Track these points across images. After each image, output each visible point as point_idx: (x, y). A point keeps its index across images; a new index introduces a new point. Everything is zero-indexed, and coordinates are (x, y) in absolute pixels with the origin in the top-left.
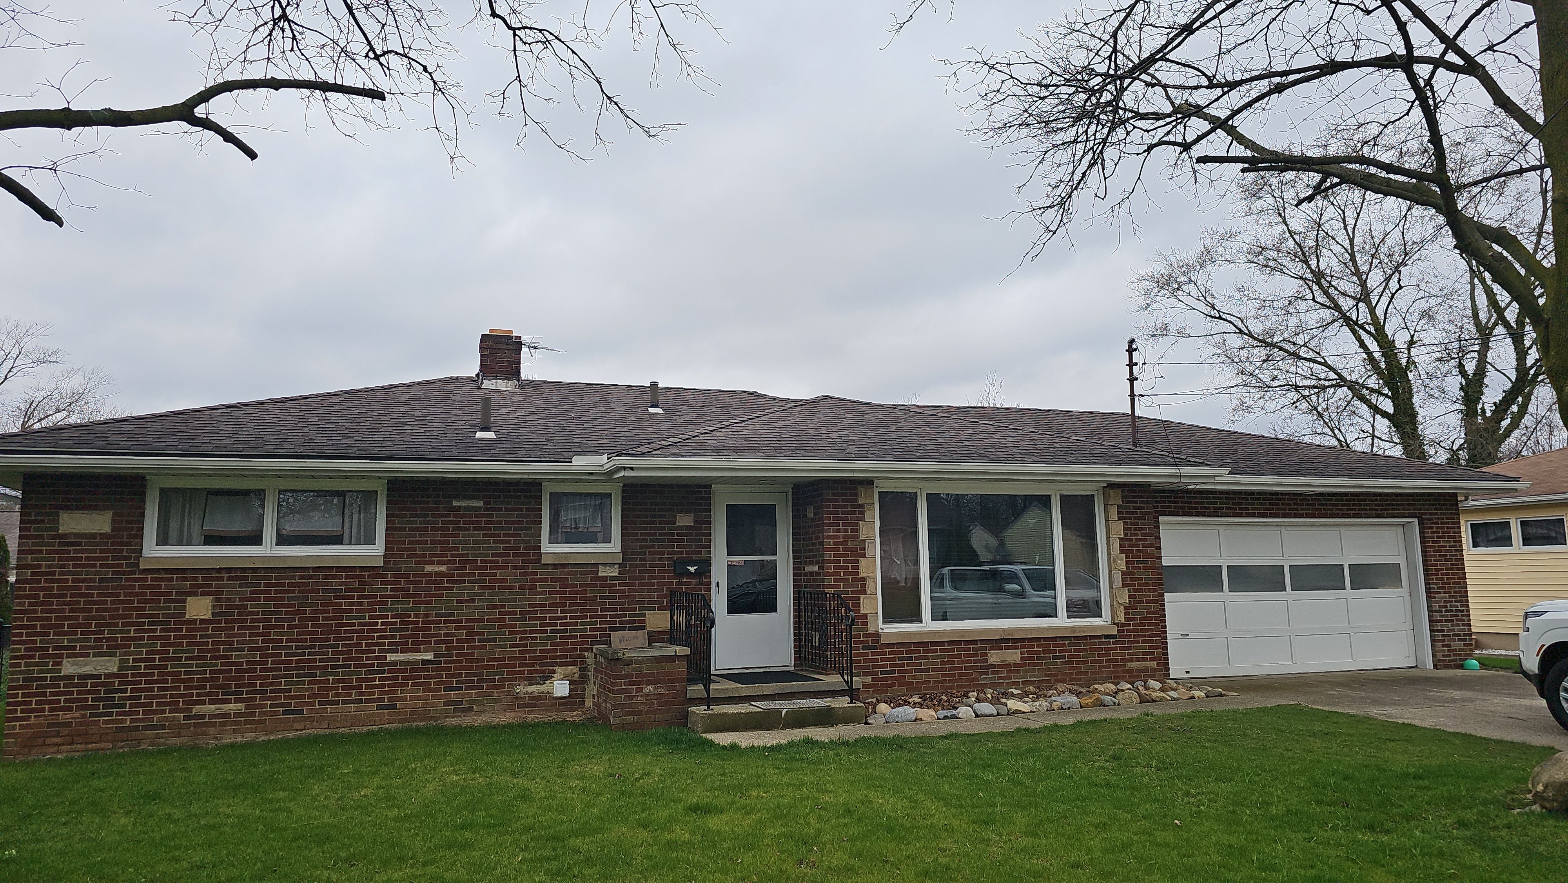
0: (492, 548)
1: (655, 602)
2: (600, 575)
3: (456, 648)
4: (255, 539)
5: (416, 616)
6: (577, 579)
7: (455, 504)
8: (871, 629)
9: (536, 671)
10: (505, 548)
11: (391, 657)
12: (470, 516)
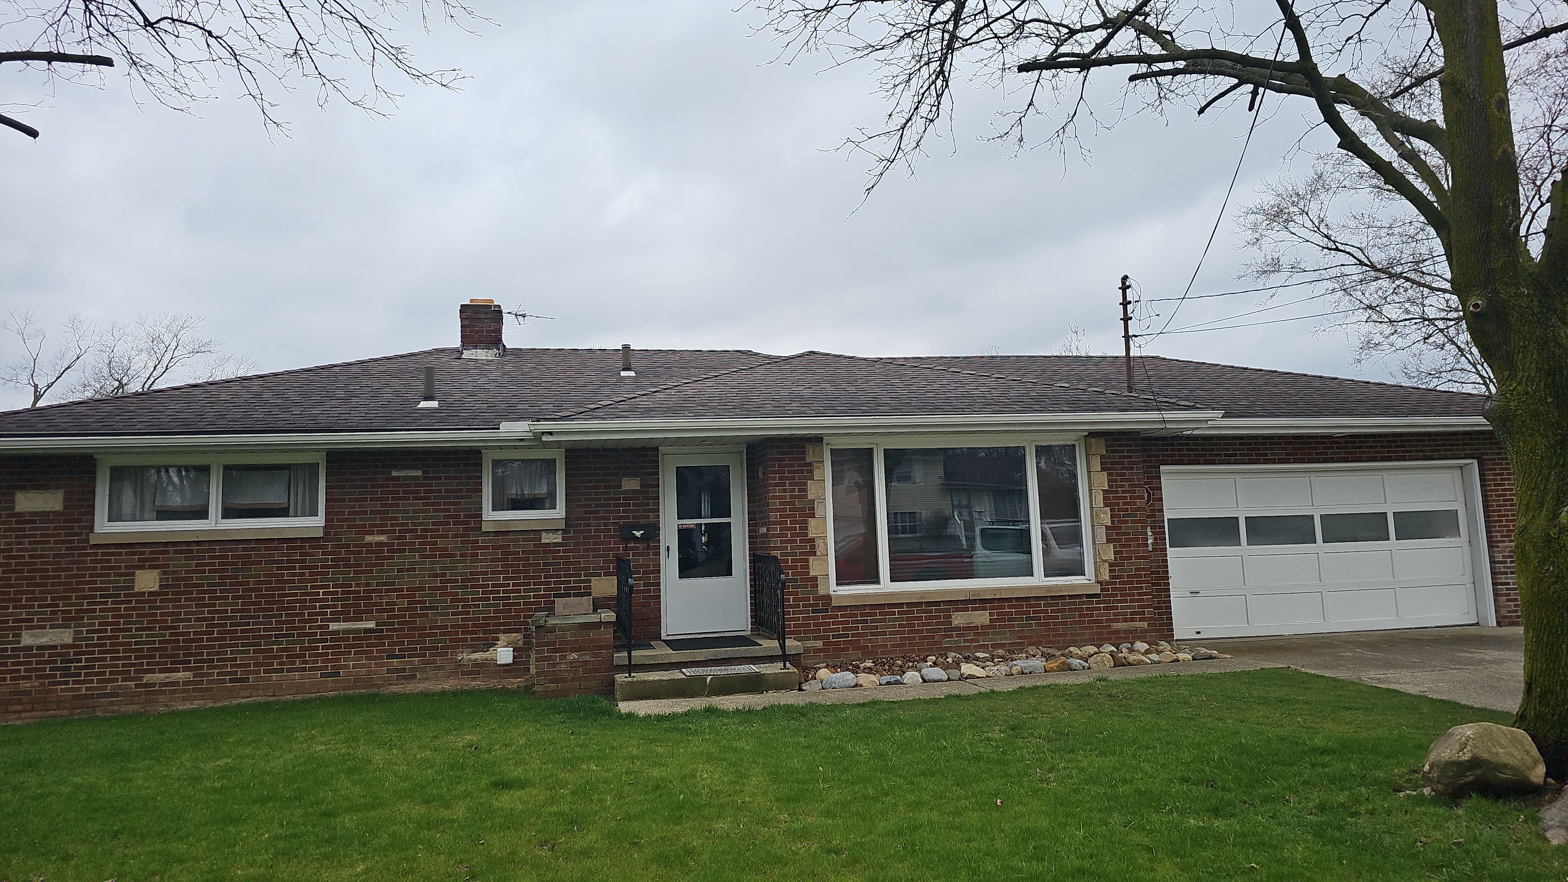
0: (431, 517)
1: (601, 568)
2: (543, 541)
3: (397, 617)
4: (202, 513)
5: (357, 585)
6: (519, 546)
7: (394, 474)
8: (822, 591)
9: (479, 639)
10: (445, 517)
11: (334, 626)
12: (409, 486)
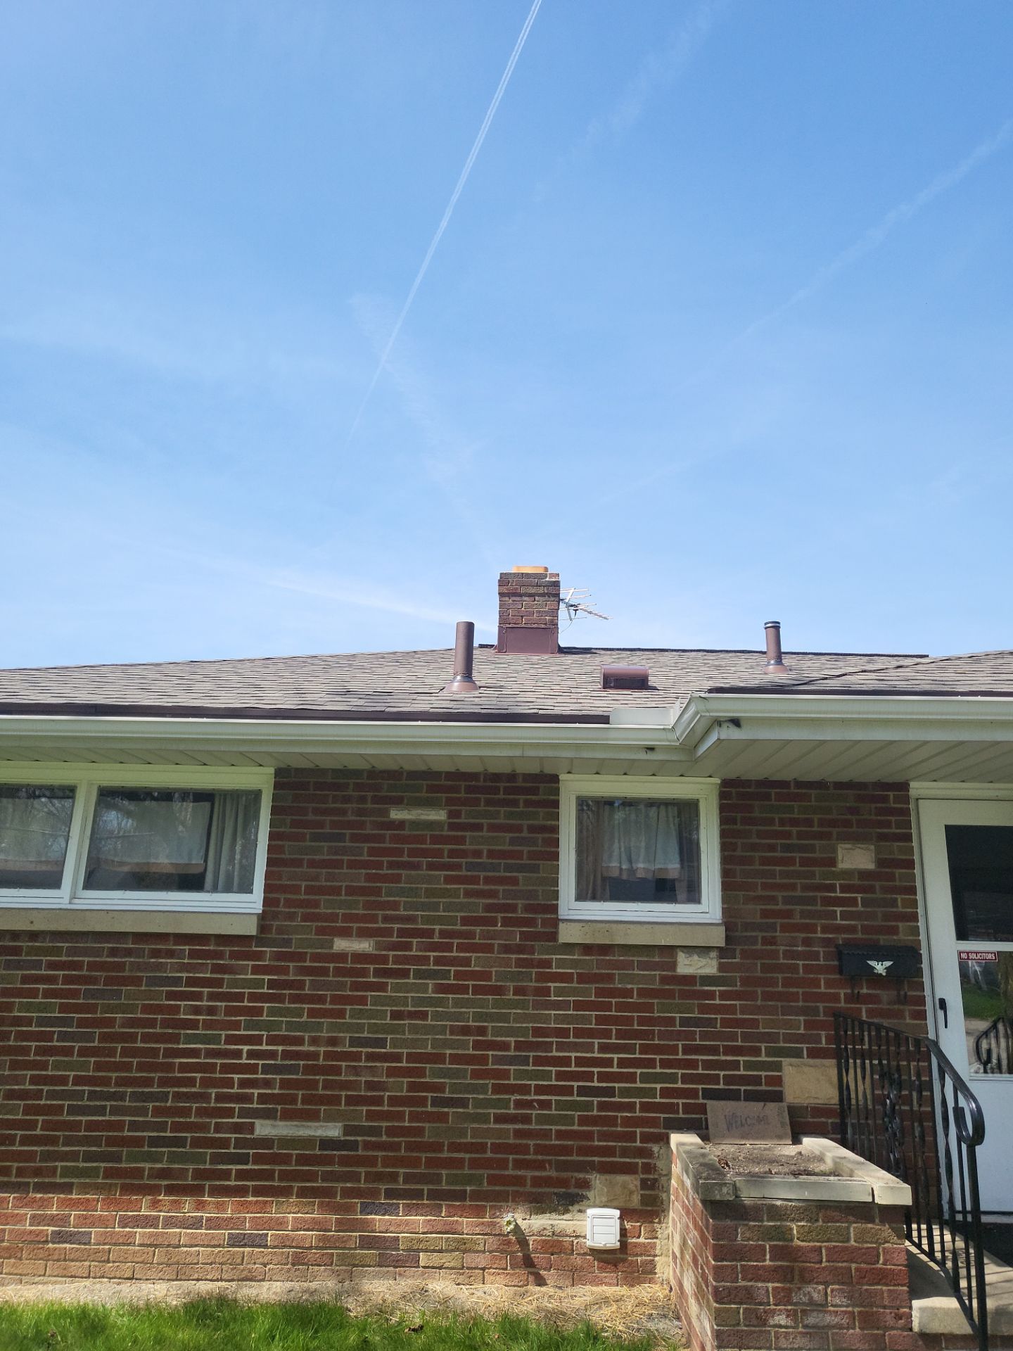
1: (803, 1037)
2: (679, 970)
3: (388, 1115)
4: (50, 876)
5: (314, 1041)
6: (632, 979)
7: (393, 814)
9: (548, 1180)
10: (489, 908)
11: (263, 1128)
12: (421, 840)
